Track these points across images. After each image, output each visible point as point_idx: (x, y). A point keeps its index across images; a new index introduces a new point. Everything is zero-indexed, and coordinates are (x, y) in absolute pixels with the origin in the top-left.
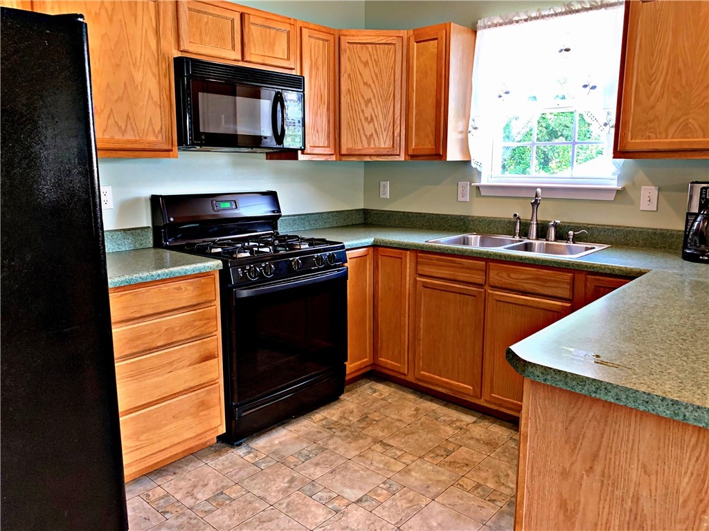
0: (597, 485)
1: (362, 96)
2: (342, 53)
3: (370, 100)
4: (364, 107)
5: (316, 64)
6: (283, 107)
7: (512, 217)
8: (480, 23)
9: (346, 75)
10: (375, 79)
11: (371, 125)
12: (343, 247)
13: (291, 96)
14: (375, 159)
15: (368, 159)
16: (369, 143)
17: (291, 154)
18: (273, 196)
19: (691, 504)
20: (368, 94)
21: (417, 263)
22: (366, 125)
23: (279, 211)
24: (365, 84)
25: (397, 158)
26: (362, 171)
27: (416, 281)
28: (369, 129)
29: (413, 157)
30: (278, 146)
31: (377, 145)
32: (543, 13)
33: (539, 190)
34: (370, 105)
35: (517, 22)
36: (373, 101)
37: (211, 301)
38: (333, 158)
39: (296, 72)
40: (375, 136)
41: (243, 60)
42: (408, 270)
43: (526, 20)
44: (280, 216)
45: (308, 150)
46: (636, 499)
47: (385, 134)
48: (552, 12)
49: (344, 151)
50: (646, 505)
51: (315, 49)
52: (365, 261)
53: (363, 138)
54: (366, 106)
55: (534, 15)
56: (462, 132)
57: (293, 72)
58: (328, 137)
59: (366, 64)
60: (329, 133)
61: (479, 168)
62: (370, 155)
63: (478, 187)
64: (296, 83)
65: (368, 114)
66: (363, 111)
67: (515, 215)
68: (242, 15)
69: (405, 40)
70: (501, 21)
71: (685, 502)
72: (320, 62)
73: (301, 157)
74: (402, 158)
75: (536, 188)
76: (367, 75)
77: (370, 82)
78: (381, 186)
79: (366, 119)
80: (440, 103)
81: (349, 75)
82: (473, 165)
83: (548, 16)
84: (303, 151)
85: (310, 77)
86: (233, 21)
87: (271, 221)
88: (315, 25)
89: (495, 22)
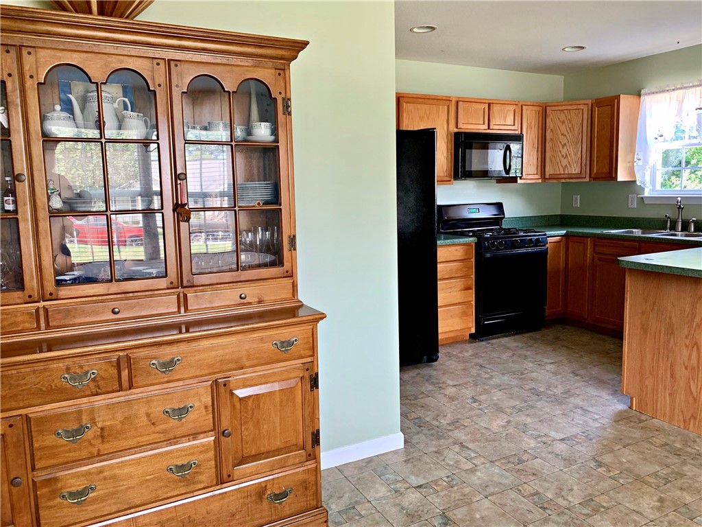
0: (655, 315)
1: (560, 142)
2: (547, 116)
3: (565, 144)
4: (561, 149)
5: (530, 125)
6: (510, 152)
7: (664, 217)
8: (643, 92)
9: (549, 130)
10: (569, 131)
11: (566, 159)
12: (545, 235)
13: (515, 147)
14: (568, 180)
15: (564, 181)
16: (564, 171)
17: (514, 180)
18: (499, 206)
19: (690, 316)
20: (564, 141)
21: (595, 246)
22: (562, 159)
23: (504, 214)
24: (562, 134)
25: (585, 180)
26: (560, 187)
27: (593, 257)
28: (564, 162)
29: (595, 179)
30: (505, 175)
31: (570, 172)
32: (685, 86)
33: (679, 199)
34: (565, 147)
35: (668, 91)
36: (568, 145)
37: (470, 259)
38: (540, 181)
39: (518, 132)
40: (568, 166)
41: (489, 128)
42: (589, 251)
43: (674, 90)
44: (504, 218)
45: (524, 177)
46: (670, 318)
47: (575, 165)
48: (691, 85)
49: (547, 176)
50: (674, 320)
51: (530, 116)
52: (560, 245)
53: (560, 167)
54: (563, 148)
55: (679, 86)
56: (629, 162)
57: (517, 132)
58: (537, 168)
59: (563, 122)
60: (538, 166)
61: (642, 186)
62: (565, 178)
63: (642, 198)
64: (518, 138)
65: (564, 153)
66: (560, 151)
67: (666, 216)
68: (489, 104)
69: (590, 105)
70: (657, 90)
71: (688, 315)
72: (533, 124)
73: (519, 181)
74: (587, 179)
75: (677, 197)
76: (563, 128)
77: (566, 133)
78: (574, 199)
79: (563, 156)
80: (613, 145)
81: (552, 130)
82: (638, 183)
83: (689, 87)
84: (521, 178)
85: (527, 133)
86: (484, 109)
87: (497, 221)
88: (531, 102)
89: (653, 91)
